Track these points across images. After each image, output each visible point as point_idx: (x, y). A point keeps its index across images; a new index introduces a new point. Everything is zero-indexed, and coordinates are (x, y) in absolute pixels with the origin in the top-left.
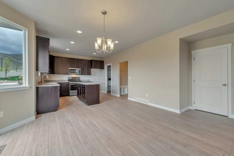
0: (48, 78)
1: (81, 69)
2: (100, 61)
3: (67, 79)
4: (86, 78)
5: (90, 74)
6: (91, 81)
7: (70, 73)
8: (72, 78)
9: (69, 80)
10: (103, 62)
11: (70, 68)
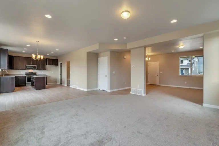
0: (7, 72)
1: (37, 66)
2: (53, 59)
3: (25, 73)
4: (42, 72)
5: (46, 70)
6: (46, 75)
7: (27, 68)
8: (29, 72)
9: (26, 74)
10: (57, 60)
11: (27, 65)
